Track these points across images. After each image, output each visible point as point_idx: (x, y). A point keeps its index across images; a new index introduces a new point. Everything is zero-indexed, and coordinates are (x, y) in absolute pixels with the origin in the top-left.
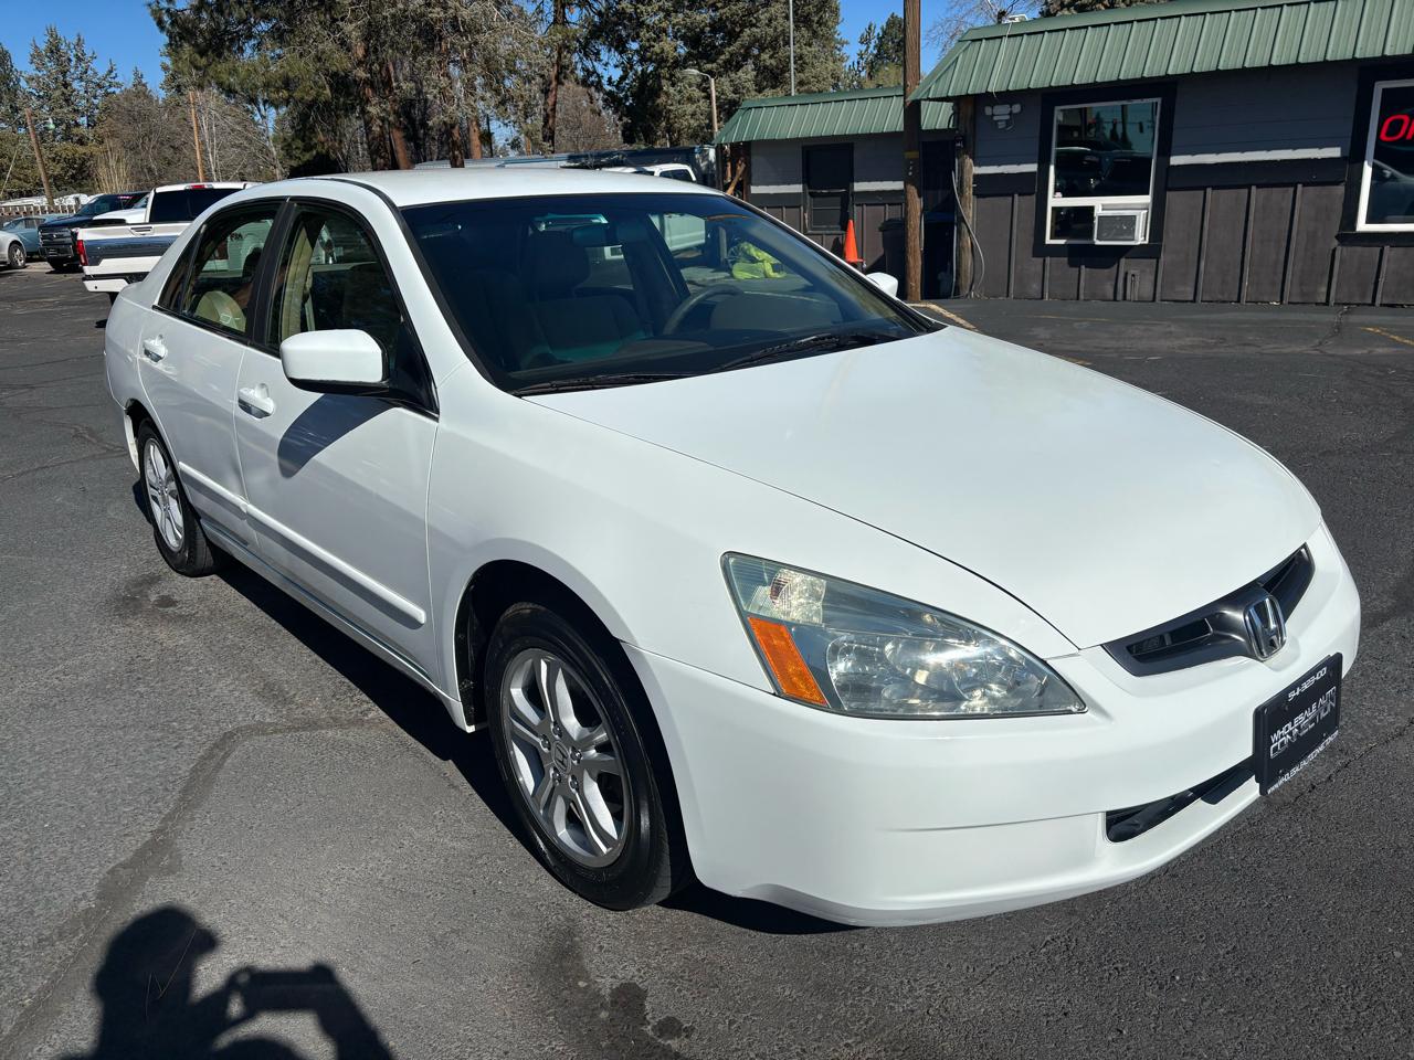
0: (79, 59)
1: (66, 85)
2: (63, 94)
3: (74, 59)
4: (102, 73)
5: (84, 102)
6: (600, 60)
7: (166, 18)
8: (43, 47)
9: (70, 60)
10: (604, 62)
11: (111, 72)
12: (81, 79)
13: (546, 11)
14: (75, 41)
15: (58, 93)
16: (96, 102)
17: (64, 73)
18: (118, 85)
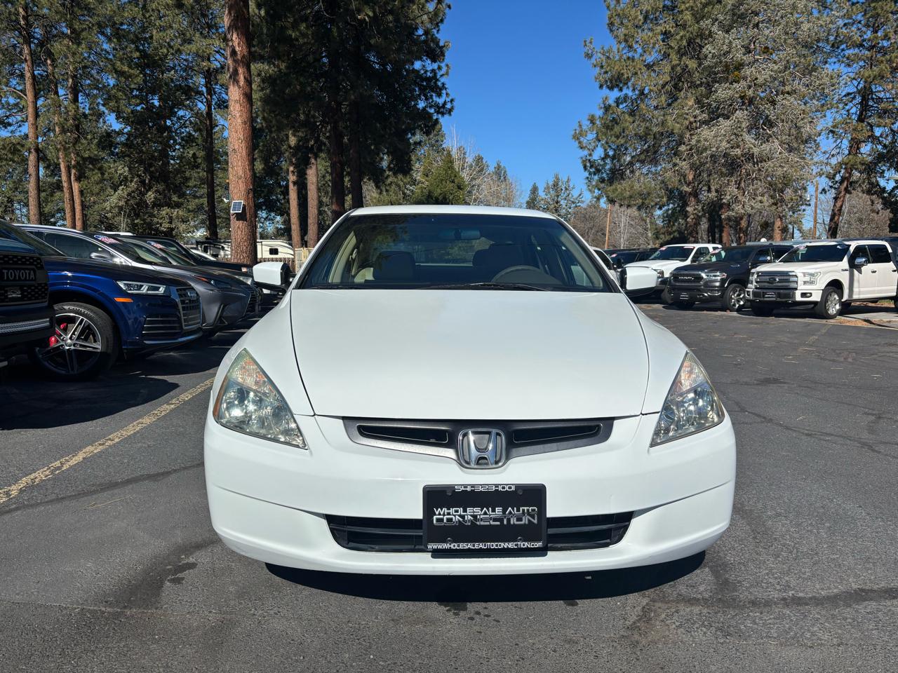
0: (566, 189)
1: (557, 202)
2: (555, 207)
3: (564, 189)
4: (575, 196)
5: (564, 211)
6: (884, 177)
7: (588, 164)
8: (551, 183)
9: (562, 190)
10: (887, 178)
11: (580, 195)
12: (565, 199)
13: (843, 146)
14: (566, 180)
15: (553, 206)
16: (570, 210)
17: (558, 196)
18: (583, 202)
